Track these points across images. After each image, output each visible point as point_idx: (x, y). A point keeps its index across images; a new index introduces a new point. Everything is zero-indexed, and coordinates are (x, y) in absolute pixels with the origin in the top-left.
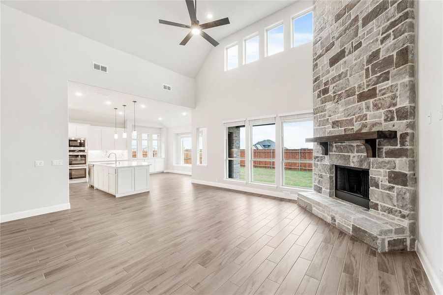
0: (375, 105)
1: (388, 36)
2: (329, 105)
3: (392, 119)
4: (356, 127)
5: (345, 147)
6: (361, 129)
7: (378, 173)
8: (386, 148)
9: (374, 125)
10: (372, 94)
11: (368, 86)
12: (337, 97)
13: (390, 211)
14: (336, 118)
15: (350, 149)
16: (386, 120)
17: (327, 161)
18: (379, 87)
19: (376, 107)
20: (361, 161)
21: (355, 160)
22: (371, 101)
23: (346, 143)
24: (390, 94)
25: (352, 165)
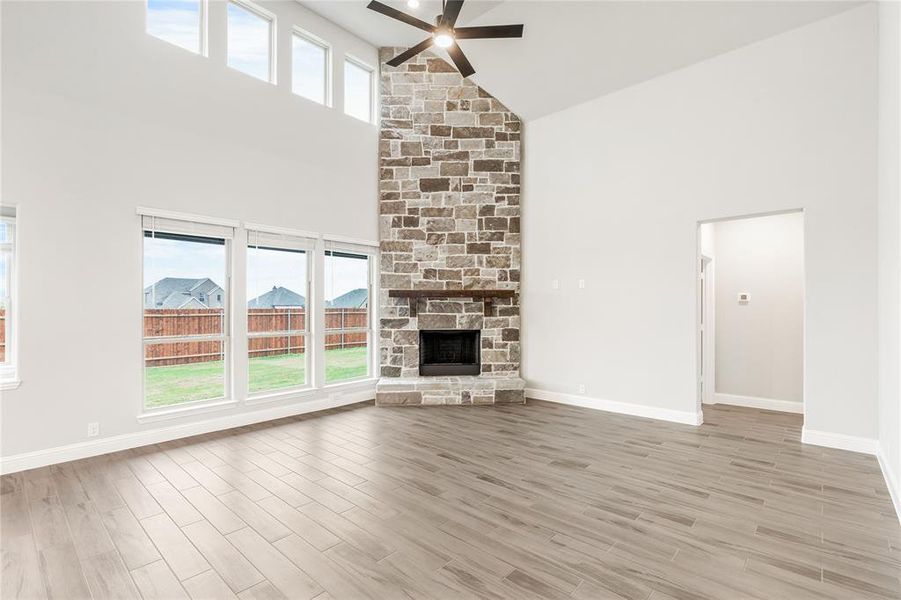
0: (489, 262)
1: (503, 198)
2: (418, 245)
3: (506, 279)
4: (465, 281)
5: (446, 305)
6: (471, 286)
7: (491, 333)
8: (500, 306)
9: (488, 282)
10: (485, 249)
11: (481, 239)
12: (434, 237)
13: (504, 368)
14: (432, 265)
15: (457, 308)
16: (500, 279)
17: (414, 325)
18: (494, 244)
19: (490, 263)
20: (472, 322)
21: (464, 321)
22: (485, 256)
23: (449, 300)
24: (505, 255)
25: (458, 327)
